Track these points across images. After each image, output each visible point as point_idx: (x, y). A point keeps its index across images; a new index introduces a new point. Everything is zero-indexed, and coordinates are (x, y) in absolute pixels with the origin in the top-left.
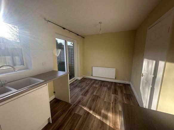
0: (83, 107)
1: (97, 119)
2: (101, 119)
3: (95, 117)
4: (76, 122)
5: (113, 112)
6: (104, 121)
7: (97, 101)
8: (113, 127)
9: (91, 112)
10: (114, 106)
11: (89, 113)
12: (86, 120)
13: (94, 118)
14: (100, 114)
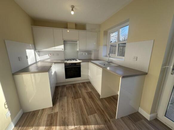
2: (66, 128)
3: (74, 125)
4: (87, 108)
9: (83, 128)
12: (81, 115)
13: (75, 123)
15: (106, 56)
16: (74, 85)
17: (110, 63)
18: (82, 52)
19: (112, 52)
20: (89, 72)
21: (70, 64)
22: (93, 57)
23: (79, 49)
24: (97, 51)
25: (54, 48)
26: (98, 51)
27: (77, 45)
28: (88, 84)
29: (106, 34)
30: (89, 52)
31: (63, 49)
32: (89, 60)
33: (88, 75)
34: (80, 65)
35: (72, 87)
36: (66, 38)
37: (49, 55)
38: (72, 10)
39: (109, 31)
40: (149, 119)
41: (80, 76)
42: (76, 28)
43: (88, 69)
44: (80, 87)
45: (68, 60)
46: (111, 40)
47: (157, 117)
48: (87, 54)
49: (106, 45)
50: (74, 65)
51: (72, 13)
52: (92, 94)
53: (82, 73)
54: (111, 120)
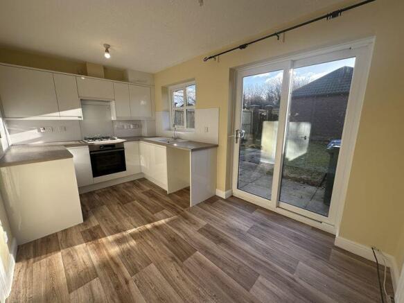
0: (167, 220)
1: (130, 228)
2: (124, 233)
3: (135, 227)
5: (112, 258)
6: (118, 235)
7: (164, 247)
8: (99, 240)
9: (149, 226)
10: (117, 277)
11: (149, 222)
13: (136, 225)
14: (133, 236)
15: (170, 130)
16: (114, 189)
17: (176, 139)
18: (121, 124)
19: (178, 122)
20: (143, 158)
21: (101, 146)
22: (145, 131)
23: (117, 117)
24: (153, 121)
25: (57, 114)
26: (155, 120)
27: (109, 108)
28: (141, 181)
29: (166, 91)
30: (137, 124)
31: (81, 117)
32: (139, 138)
33: (140, 166)
34: (123, 148)
35: (111, 191)
36: (85, 95)
37: (39, 131)
38: (107, 51)
39: (170, 88)
40: (224, 197)
41: (125, 169)
42: (106, 77)
43: (139, 153)
44: (127, 188)
45: (94, 139)
46: (176, 101)
47: (232, 193)
48: (132, 126)
49: (168, 111)
50: (110, 148)
51: (107, 56)
52: (154, 192)
53: (127, 163)
54: (185, 210)
